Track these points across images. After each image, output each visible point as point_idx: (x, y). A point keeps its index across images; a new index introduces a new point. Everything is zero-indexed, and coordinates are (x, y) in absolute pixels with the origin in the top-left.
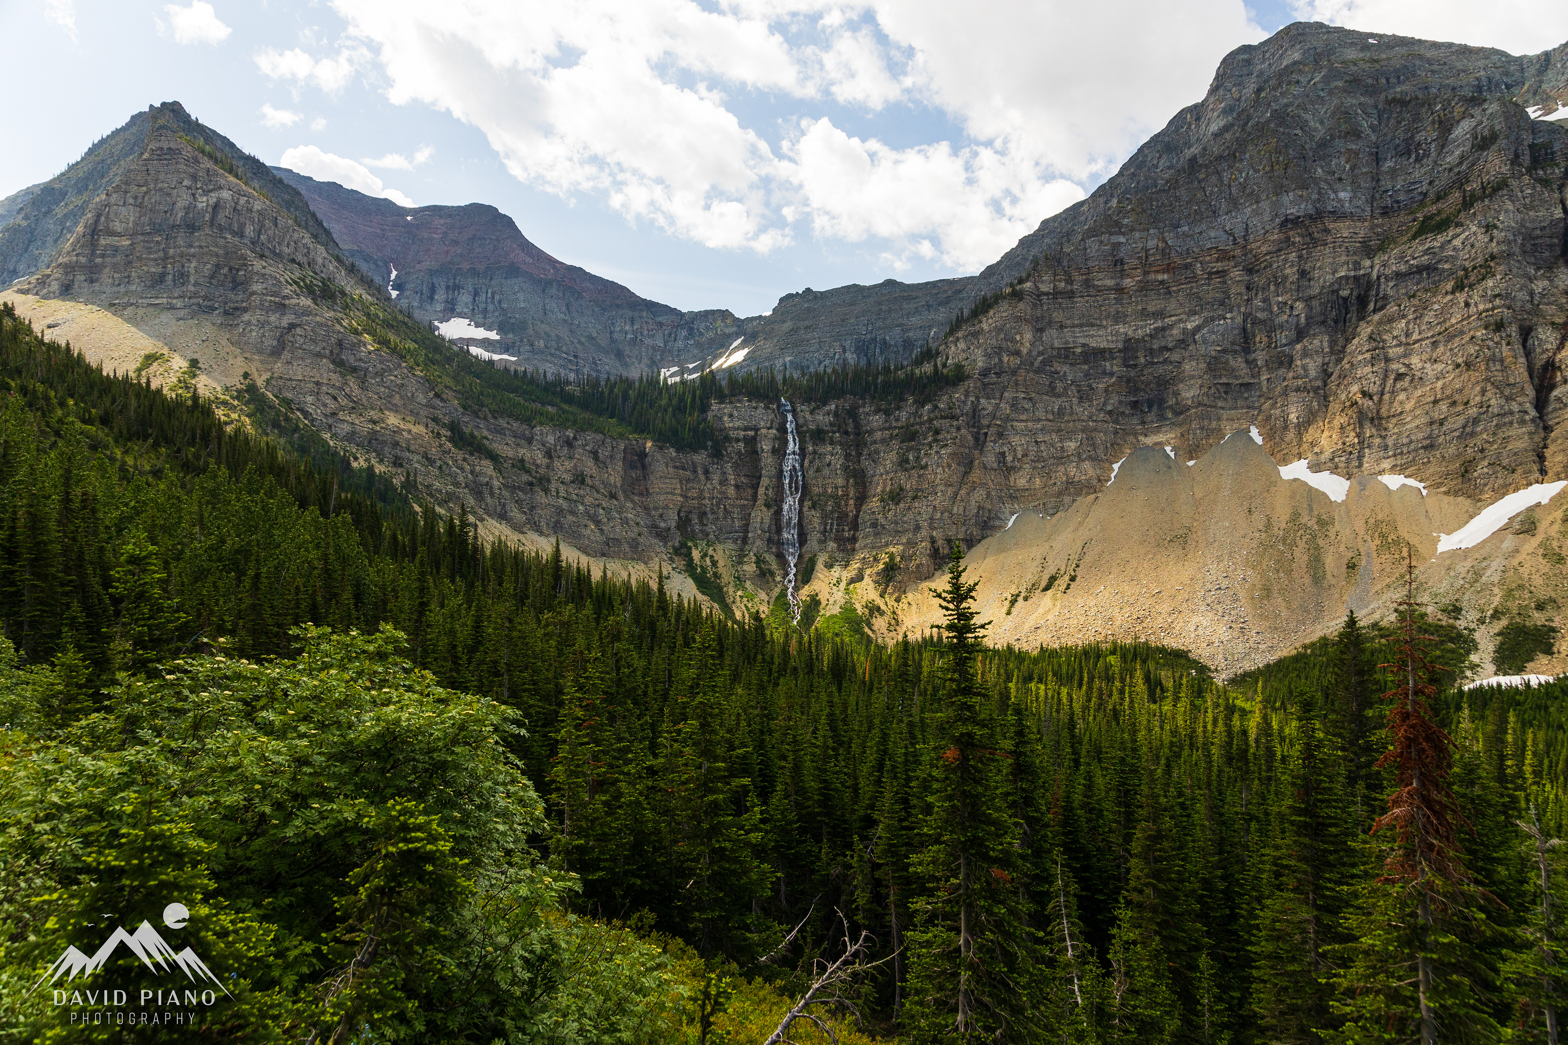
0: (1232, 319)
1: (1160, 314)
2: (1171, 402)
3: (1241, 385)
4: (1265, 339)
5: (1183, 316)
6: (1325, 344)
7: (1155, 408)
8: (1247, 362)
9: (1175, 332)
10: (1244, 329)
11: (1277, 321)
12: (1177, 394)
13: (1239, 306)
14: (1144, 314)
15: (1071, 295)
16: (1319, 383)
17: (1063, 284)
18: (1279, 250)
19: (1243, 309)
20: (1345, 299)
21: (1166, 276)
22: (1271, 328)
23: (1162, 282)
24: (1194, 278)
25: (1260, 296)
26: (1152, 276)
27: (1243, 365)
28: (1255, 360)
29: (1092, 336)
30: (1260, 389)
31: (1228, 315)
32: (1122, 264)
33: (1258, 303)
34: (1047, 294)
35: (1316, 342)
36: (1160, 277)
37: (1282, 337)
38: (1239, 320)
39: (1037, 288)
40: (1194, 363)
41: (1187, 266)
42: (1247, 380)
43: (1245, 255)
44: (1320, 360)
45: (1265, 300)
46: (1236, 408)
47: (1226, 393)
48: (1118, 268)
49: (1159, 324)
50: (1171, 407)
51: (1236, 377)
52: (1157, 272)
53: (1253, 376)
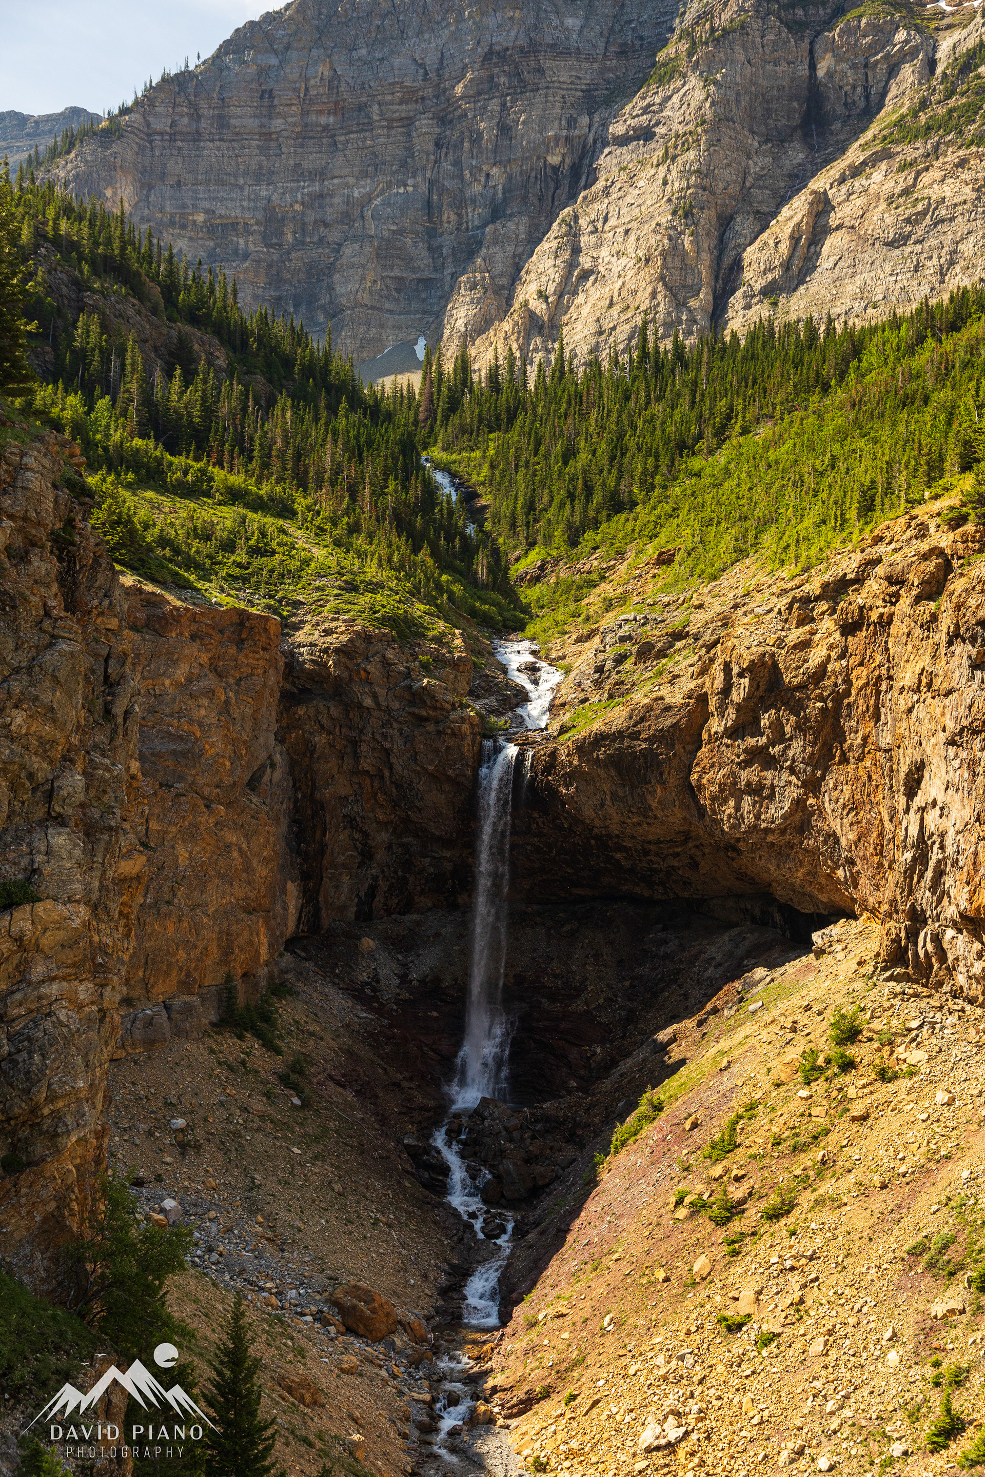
0: (416, 186)
1: (321, 174)
2: (324, 300)
3: (419, 281)
4: (453, 217)
5: (351, 180)
6: (522, 228)
7: (303, 309)
8: (430, 249)
9: (337, 200)
10: (429, 203)
11: (468, 193)
12: (331, 288)
13: (424, 169)
14: (298, 173)
15: (197, 137)
16: (504, 281)
17: (186, 120)
18: (479, 94)
19: (428, 175)
20: (555, 169)
21: (331, 119)
22: (460, 203)
23: (326, 128)
24: (369, 126)
25: (451, 157)
26: (313, 118)
27: (425, 253)
28: (441, 247)
29: (222, 200)
30: (442, 286)
31: (410, 182)
32: (271, 97)
33: (447, 166)
34: (161, 134)
35: (511, 225)
36: (323, 120)
37: (474, 215)
38: (424, 188)
39: (148, 125)
40: (357, 246)
41: (361, 108)
42: (427, 274)
43: (437, 97)
44: (510, 249)
45: (457, 163)
46: (408, 312)
47: (398, 290)
48: (266, 102)
49: (316, 187)
50: (323, 308)
51: (414, 270)
52: (320, 112)
53: (435, 270)
